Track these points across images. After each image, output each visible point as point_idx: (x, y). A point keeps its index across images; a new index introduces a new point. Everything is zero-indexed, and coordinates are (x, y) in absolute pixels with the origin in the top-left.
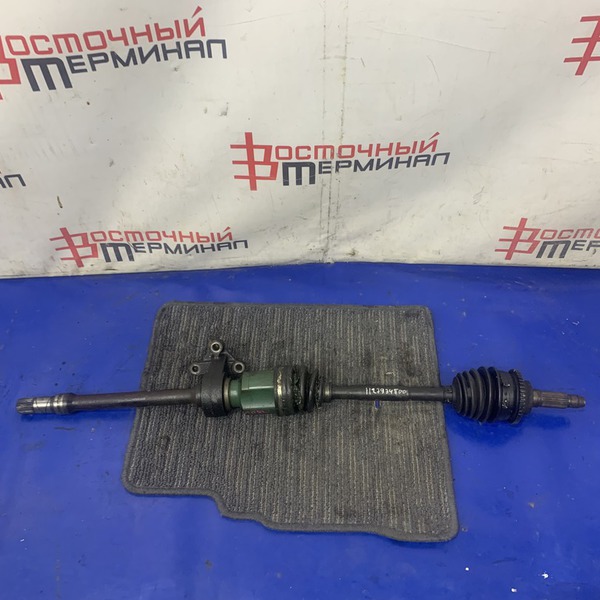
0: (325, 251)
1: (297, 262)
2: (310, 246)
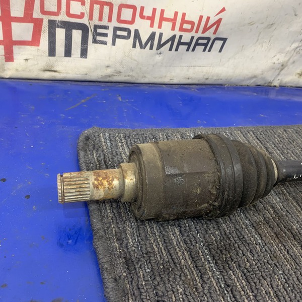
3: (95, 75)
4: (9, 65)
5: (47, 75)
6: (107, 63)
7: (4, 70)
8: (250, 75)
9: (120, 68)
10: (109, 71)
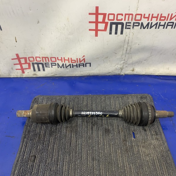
0: (122, 69)
1: (110, 74)
2: (116, 67)
3: (49, 75)
4: (24, 74)
5: (35, 76)
6: (51, 72)
7: (23, 76)
8: (107, 72)
9: (56, 73)
10: (53, 74)
